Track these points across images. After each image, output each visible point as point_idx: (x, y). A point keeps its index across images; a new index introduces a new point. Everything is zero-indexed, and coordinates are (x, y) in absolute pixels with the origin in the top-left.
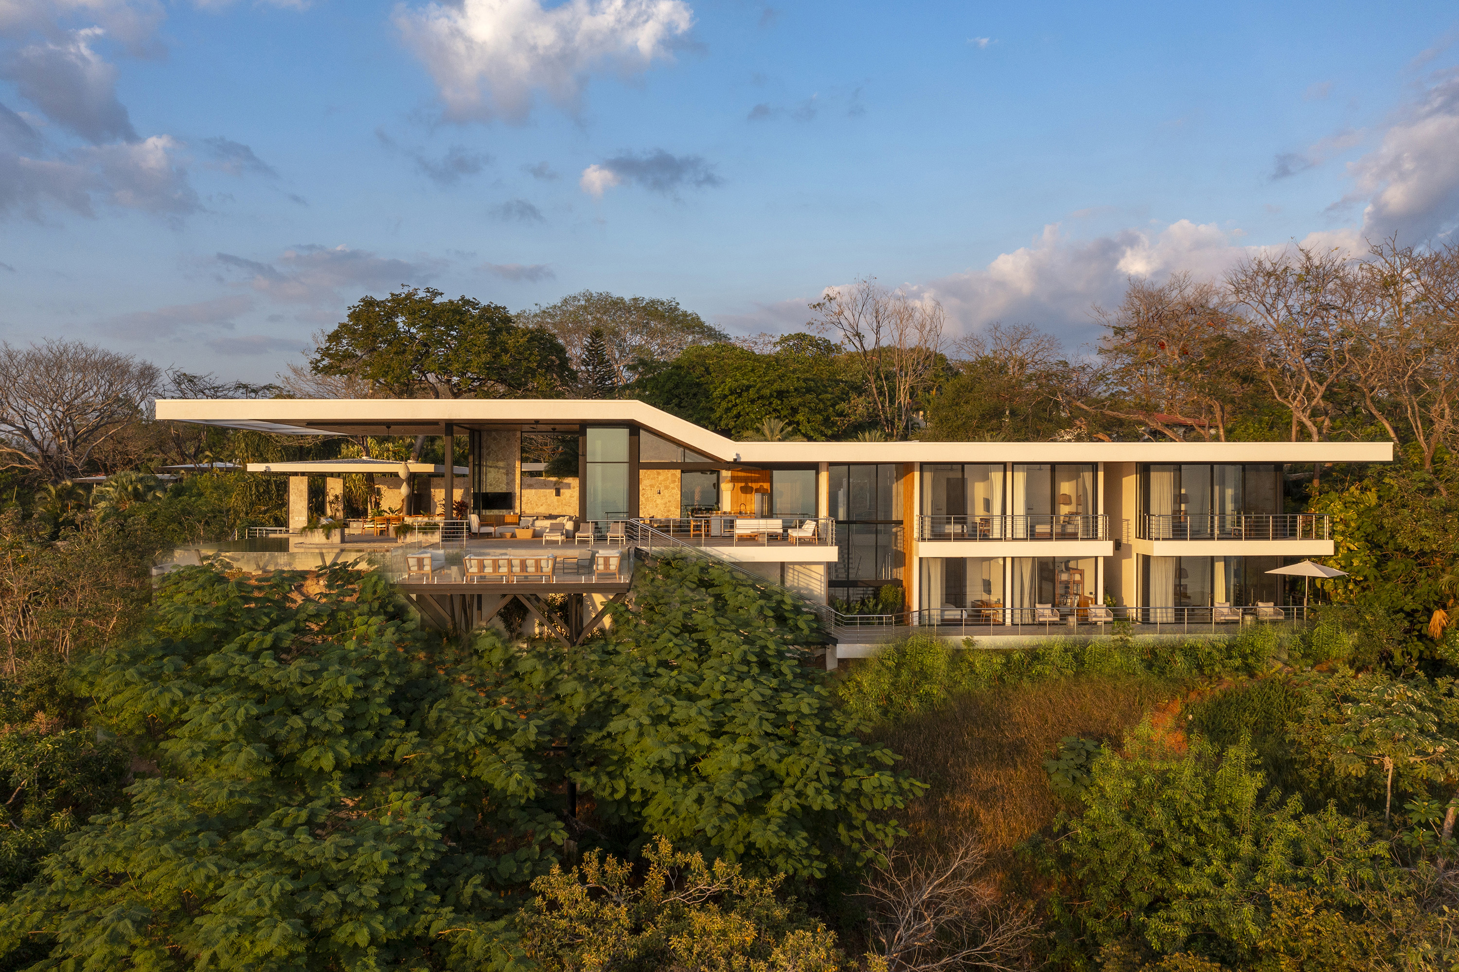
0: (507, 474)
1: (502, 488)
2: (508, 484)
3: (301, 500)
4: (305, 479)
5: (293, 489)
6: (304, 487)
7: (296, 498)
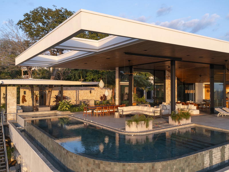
3: (13, 98)
4: (16, 88)
5: (9, 93)
6: (15, 92)
7: (10, 97)
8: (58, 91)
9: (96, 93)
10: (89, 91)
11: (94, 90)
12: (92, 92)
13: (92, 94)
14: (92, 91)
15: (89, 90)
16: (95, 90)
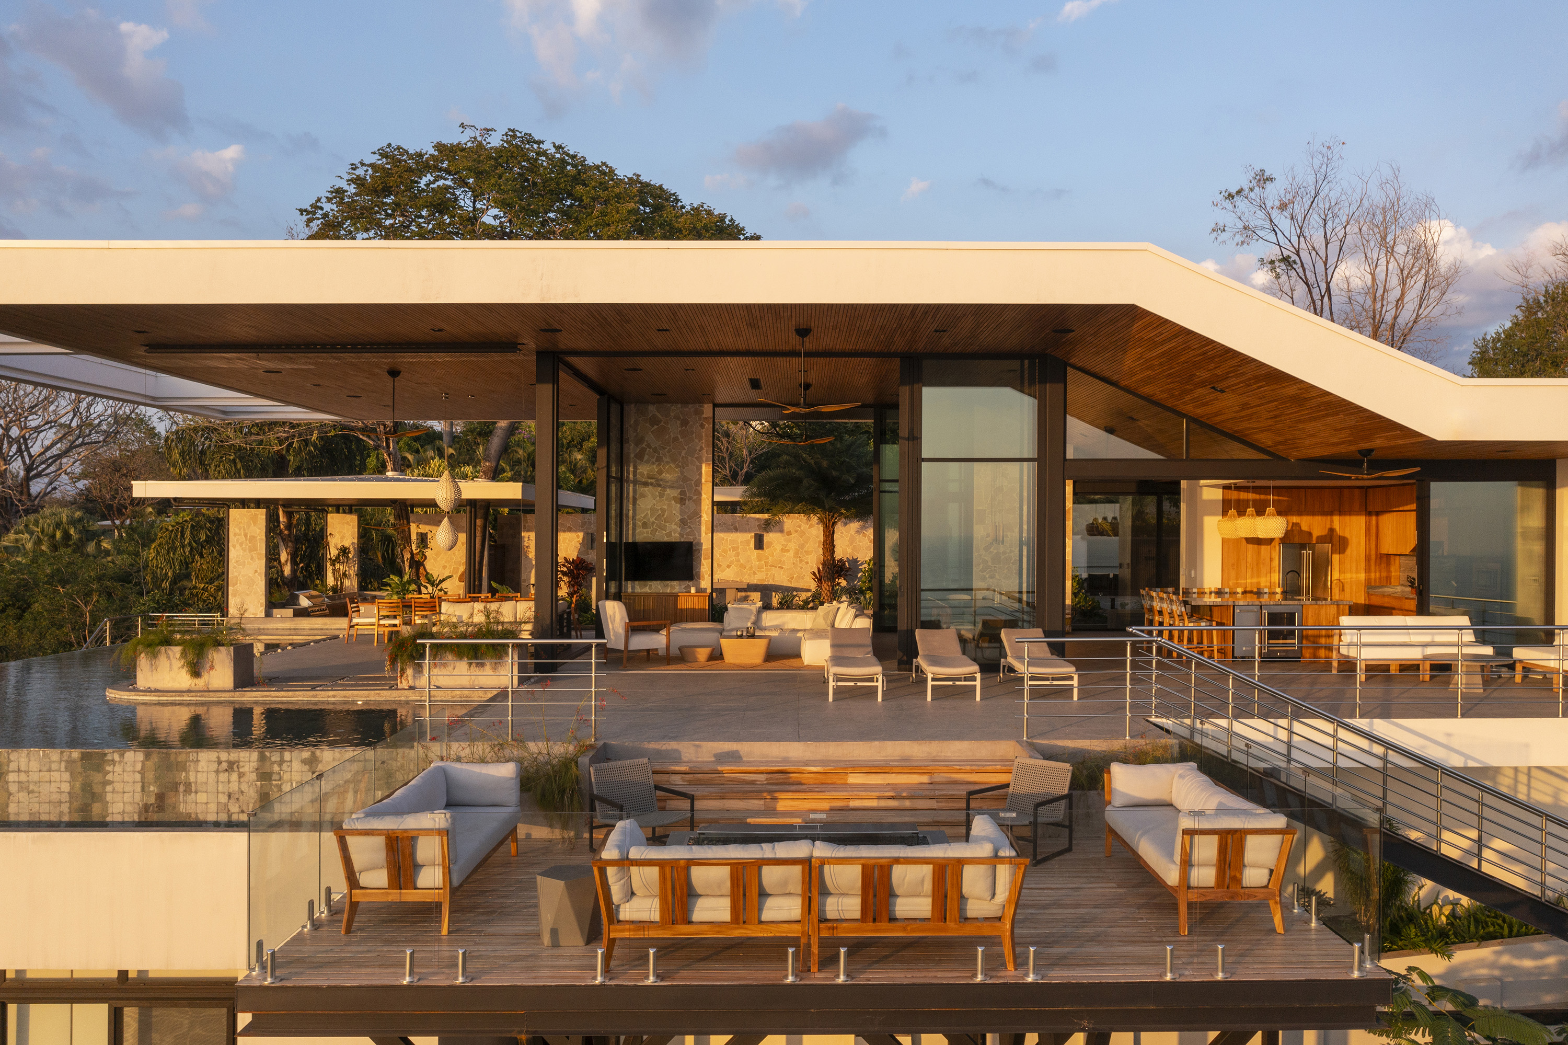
0: (682, 501)
1: (671, 533)
2: (683, 522)
3: (252, 558)
4: (262, 514)
5: (235, 535)
6: (258, 531)
7: (241, 553)
8: (581, 535)
9: (792, 546)
10: (749, 537)
11: (782, 531)
12: (770, 544)
13: (766, 551)
14: (769, 537)
15: (750, 531)
16: (789, 533)
